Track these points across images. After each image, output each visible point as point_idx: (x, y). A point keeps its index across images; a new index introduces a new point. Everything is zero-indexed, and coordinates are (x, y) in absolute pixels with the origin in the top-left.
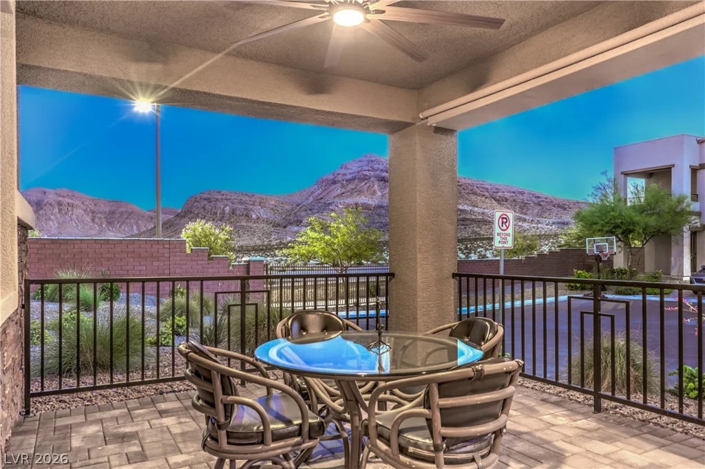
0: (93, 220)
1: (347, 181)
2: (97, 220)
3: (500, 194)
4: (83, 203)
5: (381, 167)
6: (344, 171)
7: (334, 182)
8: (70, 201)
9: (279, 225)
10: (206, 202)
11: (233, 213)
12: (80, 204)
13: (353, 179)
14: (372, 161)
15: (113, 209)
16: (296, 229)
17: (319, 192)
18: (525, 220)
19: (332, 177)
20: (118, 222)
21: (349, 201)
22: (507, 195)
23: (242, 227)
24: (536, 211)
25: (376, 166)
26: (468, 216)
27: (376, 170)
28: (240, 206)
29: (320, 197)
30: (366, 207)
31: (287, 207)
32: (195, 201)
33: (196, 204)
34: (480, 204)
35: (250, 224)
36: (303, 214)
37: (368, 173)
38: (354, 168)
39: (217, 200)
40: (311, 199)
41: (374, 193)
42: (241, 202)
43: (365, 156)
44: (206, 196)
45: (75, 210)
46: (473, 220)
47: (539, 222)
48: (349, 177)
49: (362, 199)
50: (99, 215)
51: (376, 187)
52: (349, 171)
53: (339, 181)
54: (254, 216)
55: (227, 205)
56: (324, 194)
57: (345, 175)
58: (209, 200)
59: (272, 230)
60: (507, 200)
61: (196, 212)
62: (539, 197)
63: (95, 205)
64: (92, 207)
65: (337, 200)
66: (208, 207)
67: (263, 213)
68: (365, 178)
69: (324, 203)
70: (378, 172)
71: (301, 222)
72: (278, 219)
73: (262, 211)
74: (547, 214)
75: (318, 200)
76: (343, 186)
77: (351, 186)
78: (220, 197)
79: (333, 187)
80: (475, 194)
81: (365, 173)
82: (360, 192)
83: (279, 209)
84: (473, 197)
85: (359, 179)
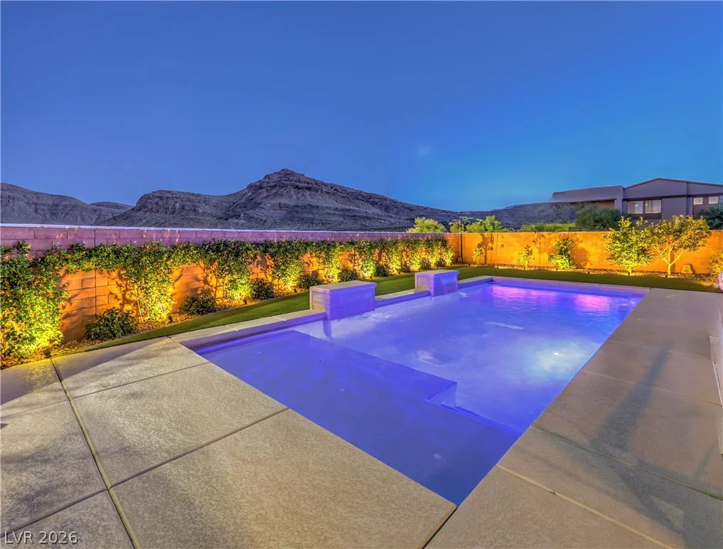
0: (36, 211)
1: (270, 187)
2: (40, 211)
3: (372, 200)
4: (24, 196)
5: (295, 179)
6: (267, 180)
7: (261, 187)
8: (11, 194)
9: (221, 218)
10: (158, 199)
11: (183, 209)
12: (22, 197)
13: (275, 186)
14: (288, 174)
15: (56, 202)
16: (236, 221)
17: (250, 194)
18: (391, 217)
19: (259, 184)
20: (62, 213)
21: (274, 202)
22: (377, 200)
23: (192, 219)
24: (395, 211)
25: (291, 178)
26: (357, 214)
27: (291, 181)
28: (188, 203)
29: (250, 198)
30: (287, 206)
31: (225, 205)
32: (149, 198)
33: (150, 200)
34: (361, 206)
35: (198, 217)
36: (239, 210)
37: (286, 182)
38: (275, 178)
39: (168, 198)
40: (244, 199)
41: (291, 196)
42: (189, 200)
43: (283, 170)
44: (159, 195)
45: (16, 202)
46: (360, 217)
47: (400, 218)
48: (272, 184)
49: (284, 201)
50: (43, 207)
51: (292, 192)
52: (271, 180)
53: (264, 187)
54: (200, 211)
55: (176, 202)
56: (255, 195)
57: (268, 183)
58: (161, 198)
59: (217, 221)
60: (376, 203)
61: (150, 207)
62: (395, 203)
63: (38, 198)
64: (35, 200)
65: (264, 200)
66: (160, 203)
67: (208, 209)
68: (284, 186)
69: (255, 203)
70: (293, 182)
71: (240, 216)
72: (220, 214)
73: (206, 207)
74: (401, 214)
75: (250, 200)
76: (268, 191)
77: (274, 191)
78: (170, 196)
79: (260, 191)
80: (358, 199)
81: (284, 182)
82: (281, 195)
83: (219, 206)
84: (357, 201)
85: (279, 186)
